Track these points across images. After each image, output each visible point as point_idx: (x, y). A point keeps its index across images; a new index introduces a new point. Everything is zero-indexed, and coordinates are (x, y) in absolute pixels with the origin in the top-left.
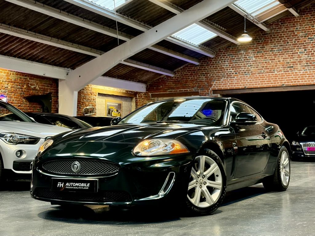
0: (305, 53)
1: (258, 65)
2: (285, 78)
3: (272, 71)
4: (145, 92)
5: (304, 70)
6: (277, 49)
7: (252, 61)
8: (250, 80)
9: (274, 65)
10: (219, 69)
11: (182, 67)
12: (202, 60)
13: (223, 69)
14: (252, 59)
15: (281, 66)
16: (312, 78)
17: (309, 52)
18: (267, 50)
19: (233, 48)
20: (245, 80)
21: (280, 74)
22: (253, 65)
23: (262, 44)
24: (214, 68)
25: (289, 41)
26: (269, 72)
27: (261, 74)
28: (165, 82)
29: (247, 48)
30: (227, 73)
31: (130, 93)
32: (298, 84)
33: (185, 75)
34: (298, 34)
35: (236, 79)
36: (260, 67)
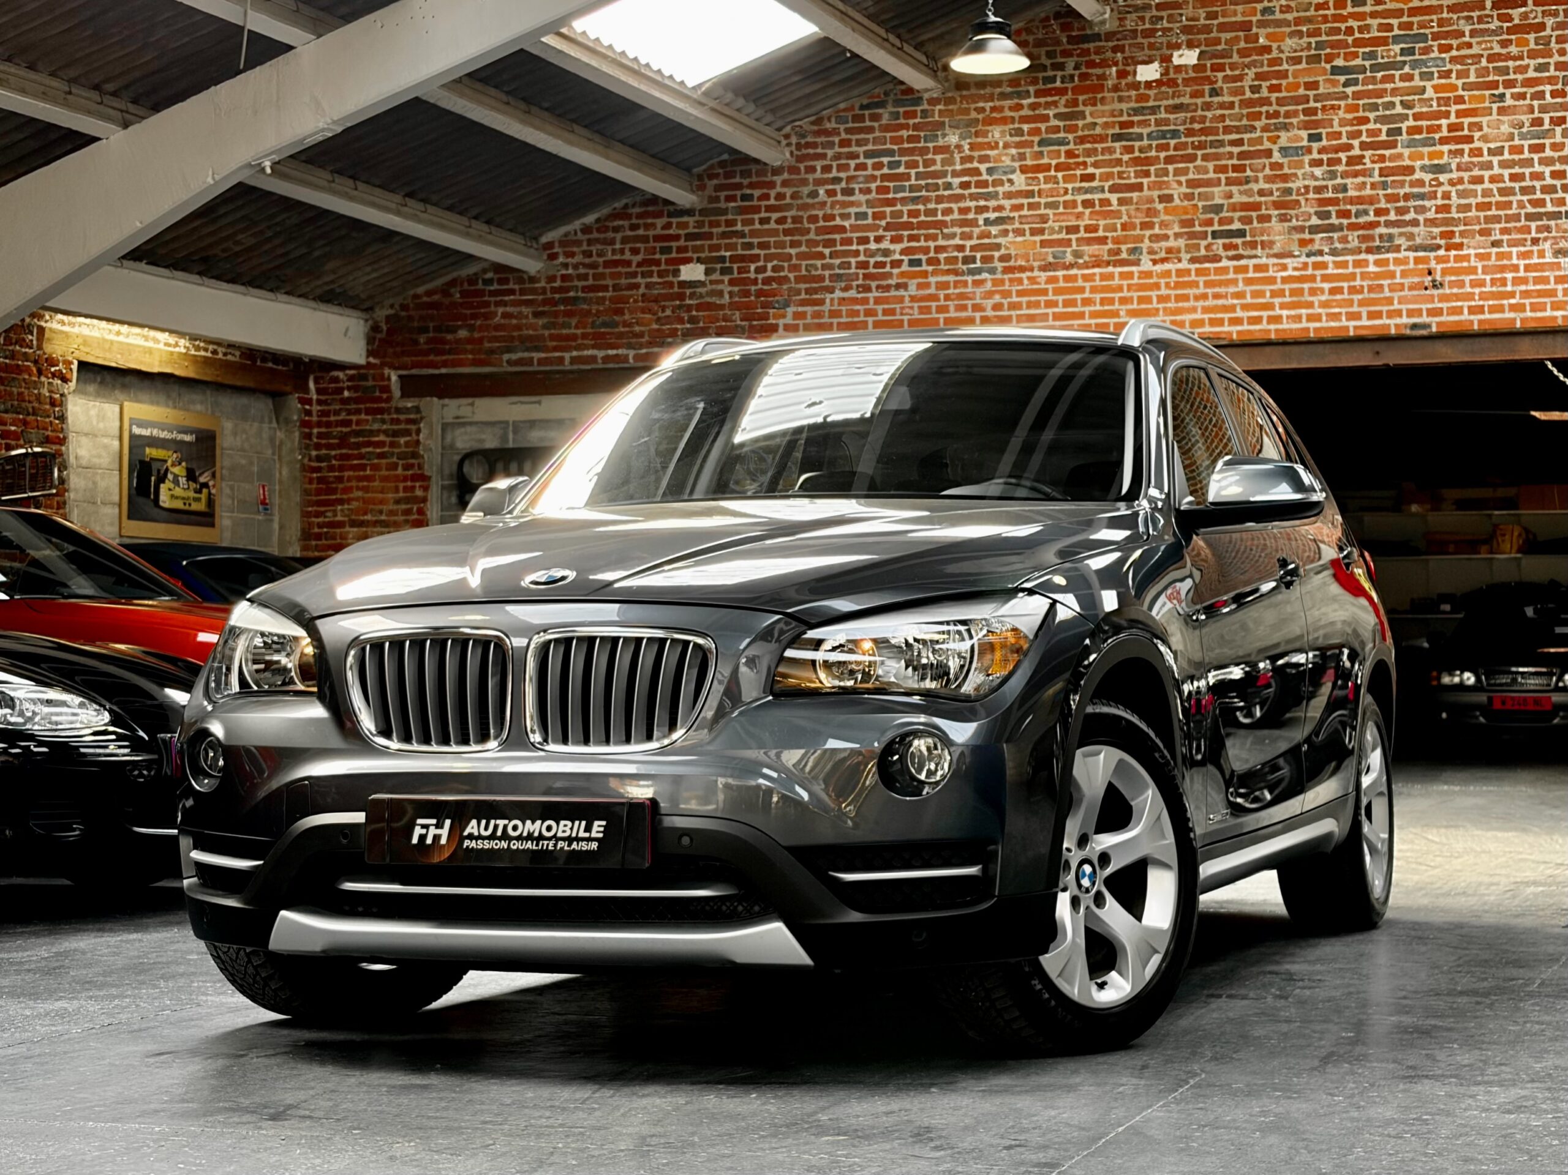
0: (1315, 155)
1: (1044, 219)
2: (1197, 298)
3: (1124, 255)
4: (362, 361)
5: (1308, 255)
6: (1153, 128)
7: (1009, 195)
8: (997, 307)
9: (1138, 221)
10: (812, 236)
11: (590, 219)
12: (715, 182)
13: (837, 237)
14: (1010, 181)
15: (1177, 229)
16: (1350, 303)
17: (1338, 149)
18: (1098, 130)
19: (896, 116)
20: (970, 303)
21: (1167, 274)
22: (1016, 214)
23: (1070, 95)
24: (786, 226)
25: (1220, 84)
26: (1106, 258)
27: (1060, 273)
28: (487, 304)
29: (980, 116)
30: (862, 258)
31: (270, 365)
32: (1272, 330)
33: (608, 264)
34: (1275, 45)
35: (913, 299)
36: (1052, 231)
